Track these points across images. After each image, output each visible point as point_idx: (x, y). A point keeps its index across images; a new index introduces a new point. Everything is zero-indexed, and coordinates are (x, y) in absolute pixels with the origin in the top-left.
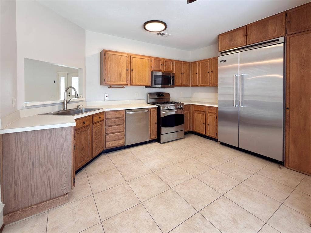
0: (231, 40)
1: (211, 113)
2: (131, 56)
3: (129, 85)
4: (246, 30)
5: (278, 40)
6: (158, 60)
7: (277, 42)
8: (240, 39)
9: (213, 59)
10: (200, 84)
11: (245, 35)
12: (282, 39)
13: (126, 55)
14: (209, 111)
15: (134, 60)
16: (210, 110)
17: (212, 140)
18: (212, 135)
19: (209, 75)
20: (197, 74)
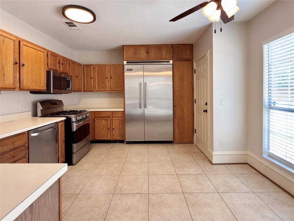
0: (135, 53)
1: (116, 117)
2: (19, 42)
3: (18, 89)
4: (148, 48)
5: (169, 62)
6: (55, 55)
7: (168, 63)
8: (143, 54)
9: (112, 66)
10: (96, 90)
11: (146, 52)
12: (171, 62)
13: (14, 38)
14: (114, 116)
15: (24, 49)
16: (115, 114)
17: (116, 143)
18: (118, 138)
19: (107, 80)
20: (92, 78)
